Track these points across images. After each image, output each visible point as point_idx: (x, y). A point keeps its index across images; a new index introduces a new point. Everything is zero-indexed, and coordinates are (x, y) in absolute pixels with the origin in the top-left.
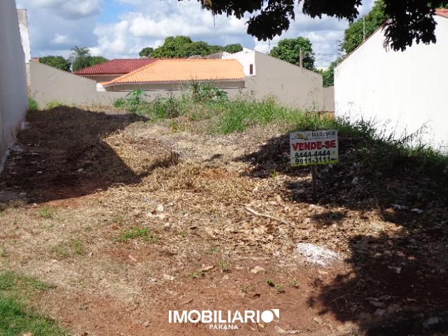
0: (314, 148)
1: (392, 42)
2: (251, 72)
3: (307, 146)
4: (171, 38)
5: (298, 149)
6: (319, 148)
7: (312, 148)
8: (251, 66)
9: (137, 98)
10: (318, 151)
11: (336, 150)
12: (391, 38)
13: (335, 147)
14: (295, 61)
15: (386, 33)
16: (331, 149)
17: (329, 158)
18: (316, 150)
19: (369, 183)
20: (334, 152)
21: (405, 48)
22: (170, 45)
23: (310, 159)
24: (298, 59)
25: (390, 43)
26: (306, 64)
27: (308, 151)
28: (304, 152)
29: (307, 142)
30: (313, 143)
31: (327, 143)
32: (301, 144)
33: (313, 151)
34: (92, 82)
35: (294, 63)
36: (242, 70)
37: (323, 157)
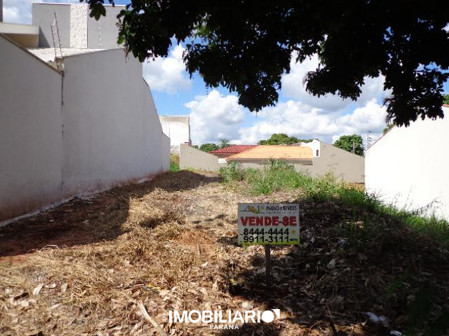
0: (269, 224)
1: (395, 118)
2: (317, 155)
3: (259, 221)
4: (275, 135)
5: (248, 223)
6: (274, 224)
7: (266, 224)
8: (317, 151)
9: (234, 167)
10: (274, 228)
11: (297, 228)
12: (394, 115)
13: (295, 225)
14: (350, 150)
15: (389, 108)
16: (291, 228)
17: (287, 238)
18: (271, 226)
19: (349, 269)
20: (294, 232)
21: (409, 124)
22: (274, 138)
23: (263, 237)
24: (352, 149)
25: (392, 119)
26: (358, 152)
27: (260, 228)
28: (255, 228)
29: (259, 215)
30: (266, 218)
31: (285, 219)
32: (251, 219)
33: (267, 229)
34: (216, 157)
35: (349, 151)
36: (312, 154)
37: (279, 235)
